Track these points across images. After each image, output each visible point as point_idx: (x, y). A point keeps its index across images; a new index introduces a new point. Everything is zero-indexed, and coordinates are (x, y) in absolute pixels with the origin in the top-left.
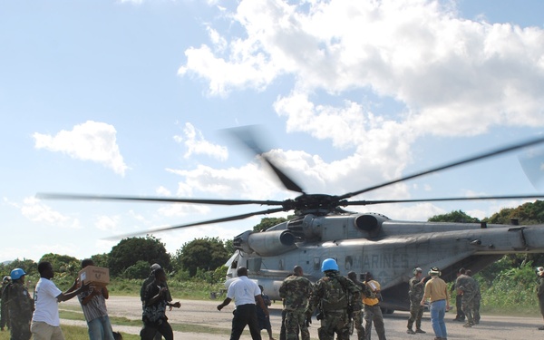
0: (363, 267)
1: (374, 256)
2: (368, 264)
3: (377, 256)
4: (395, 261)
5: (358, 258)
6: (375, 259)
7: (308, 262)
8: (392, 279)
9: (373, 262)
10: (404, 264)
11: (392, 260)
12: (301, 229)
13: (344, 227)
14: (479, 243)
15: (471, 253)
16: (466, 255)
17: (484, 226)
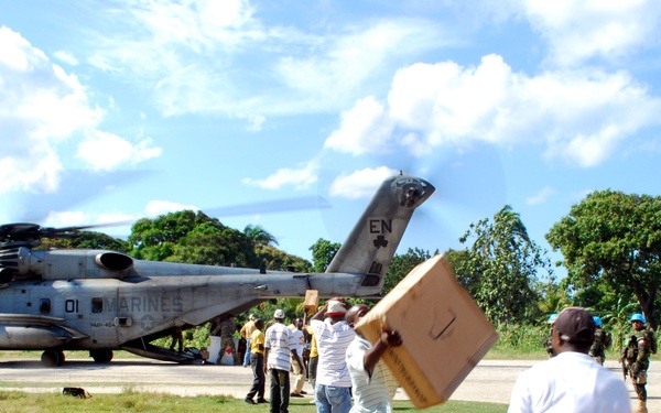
0: (118, 311)
1: (133, 298)
2: (126, 307)
3: (139, 299)
4: (163, 304)
5: (110, 301)
6: (136, 302)
7: (29, 304)
8: (161, 324)
9: (133, 305)
10: (176, 307)
11: (160, 303)
12: (16, 264)
13: (81, 264)
14: (266, 288)
15: (254, 298)
16: (249, 299)
17: (263, 272)
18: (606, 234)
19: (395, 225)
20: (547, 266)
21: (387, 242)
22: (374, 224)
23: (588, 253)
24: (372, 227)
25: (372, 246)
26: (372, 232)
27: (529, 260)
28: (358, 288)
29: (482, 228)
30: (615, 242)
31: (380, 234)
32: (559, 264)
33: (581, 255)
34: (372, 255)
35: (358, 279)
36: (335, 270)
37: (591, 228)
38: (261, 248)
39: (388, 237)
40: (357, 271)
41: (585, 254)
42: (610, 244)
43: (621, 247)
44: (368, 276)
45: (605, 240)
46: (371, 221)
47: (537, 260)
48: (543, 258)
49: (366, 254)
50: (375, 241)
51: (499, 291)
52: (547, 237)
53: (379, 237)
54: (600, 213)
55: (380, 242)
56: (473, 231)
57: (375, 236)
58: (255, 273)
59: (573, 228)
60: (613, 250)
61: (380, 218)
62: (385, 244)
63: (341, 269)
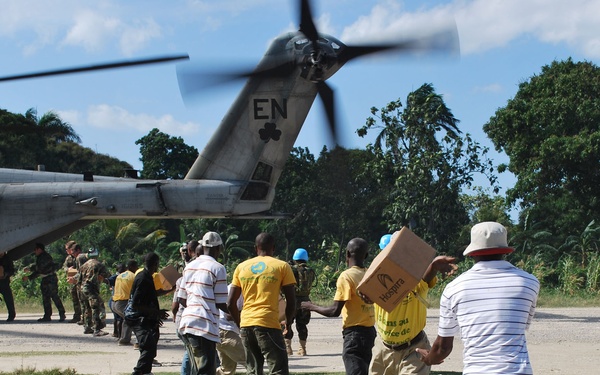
14: (95, 203)
15: (75, 218)
16: (67, 220)
17: (88, 178)
18: (572, 126)
19: (292, 107)
20: (487, 171)
21: (279, 132)
22: (259, 105)
23: (546, 151)
24: (257, 109)
25: (256, 140)
26: (257, 117)
27: (462, 161)
28: (236, 202)
29: (392, 114)
30: (586, 136)
31: (269, 121)
32: (502, 169)
33: (538, 155)
34: (258, 152)
35: (235, 190)
36: (199, 176)
37: (551, 115)
38: (55, 143)
39: (282, 125)
40: (234, 176)
41: (542, 153)
42: (579, 139)
43: (593, 144)
44: (251, 184)
45: (571, 132)
46: (256, 101)
47: (474, 163)
48: (482, 159)
49: (248, 152)
50: (261, 131)
51: (420, 209)
52: (487, 128)
53: (267, 125)
54: (565, 94)
55: (269, 133)
56: (378, 117)
57: (261, 124)
58: (76, 180)
59: (525, 116)
60: (582, 147)
61: (269, 97)
62: (276, 135)
63: (209, 173)
